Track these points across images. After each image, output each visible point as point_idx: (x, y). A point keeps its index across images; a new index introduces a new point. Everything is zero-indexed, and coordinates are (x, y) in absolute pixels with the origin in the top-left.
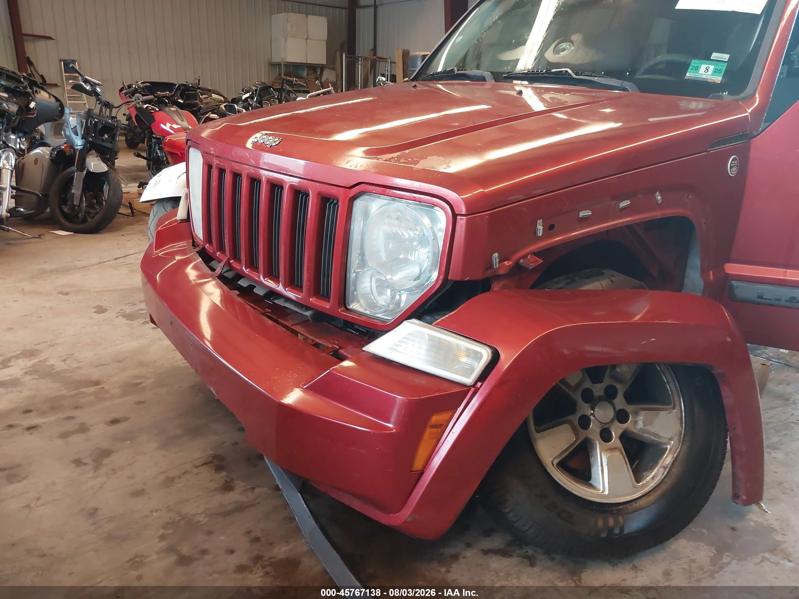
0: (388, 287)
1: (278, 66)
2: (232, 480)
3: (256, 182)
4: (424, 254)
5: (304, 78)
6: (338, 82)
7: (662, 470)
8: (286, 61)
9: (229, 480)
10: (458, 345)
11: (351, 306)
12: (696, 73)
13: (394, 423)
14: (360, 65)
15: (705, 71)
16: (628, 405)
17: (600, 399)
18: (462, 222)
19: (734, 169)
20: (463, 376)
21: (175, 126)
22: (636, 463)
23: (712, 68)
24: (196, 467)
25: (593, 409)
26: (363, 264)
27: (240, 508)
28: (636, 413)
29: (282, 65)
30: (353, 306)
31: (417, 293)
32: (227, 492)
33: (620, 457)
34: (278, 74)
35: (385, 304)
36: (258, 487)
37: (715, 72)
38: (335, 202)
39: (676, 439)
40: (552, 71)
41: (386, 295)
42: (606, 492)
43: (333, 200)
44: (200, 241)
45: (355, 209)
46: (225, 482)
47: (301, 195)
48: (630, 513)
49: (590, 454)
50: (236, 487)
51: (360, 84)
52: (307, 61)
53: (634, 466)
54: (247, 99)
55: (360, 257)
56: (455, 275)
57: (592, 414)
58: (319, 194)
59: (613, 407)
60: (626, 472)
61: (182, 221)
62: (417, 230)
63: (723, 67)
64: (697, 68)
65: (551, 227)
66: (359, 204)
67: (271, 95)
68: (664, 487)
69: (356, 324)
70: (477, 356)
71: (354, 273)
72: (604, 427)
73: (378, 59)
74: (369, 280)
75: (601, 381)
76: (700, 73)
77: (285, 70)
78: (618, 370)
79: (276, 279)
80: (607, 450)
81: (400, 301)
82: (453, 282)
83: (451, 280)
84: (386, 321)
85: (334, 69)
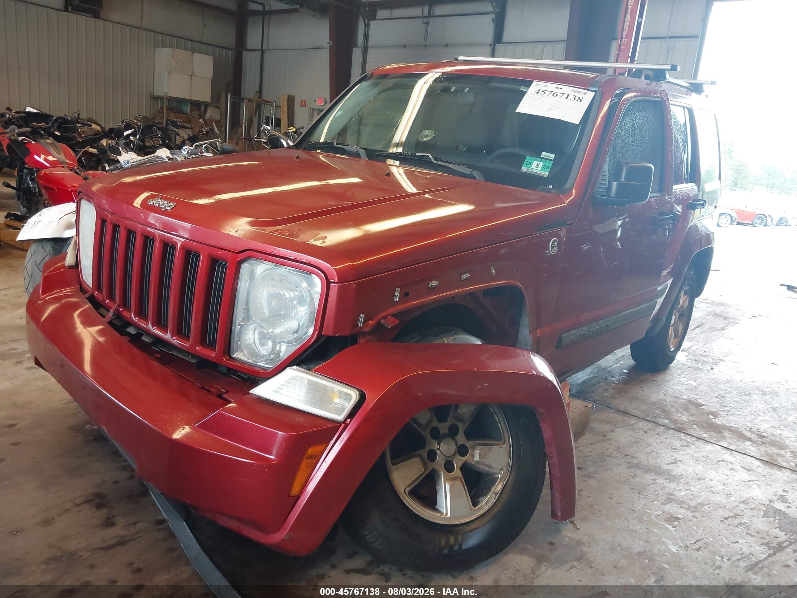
0: (269, 339)
1: (160, 99)
2: (113, 516)
3: (149, 240)
4: (302, 311)
5: (187, 114)
6: (222, 120)
7: (494, 495)
8: (169, 95)
9: (110, 516)
10: (332, 388)
11: (235, 355)
12: (529, 167)
13: (275, 455)
14: (245, 107)
15: (536, 167)
16: (467, 441)
17: (444, 436)
18: (334, 288)
19: (554, 249)
20: (336, 414)
21: (50, 158)
22: (474, 490)
23: (541, 164)
24: (77, 505)
25: (439, 444)
26: (247, 318)
27: (122, 542)
28: (473, 448)
29: (165, 100)
30: (237, 355)
31: (295, 345)
32: (108, 528)
33: (460, 486)
34: (160, 108)
35: (267, 354)
36: (139, 522)
37: (543, 168)
38: (224, 263)
39: (505, 469)
40: (416, 154)
41: (267, 346)
42: (449, 515)
43: (222, 262)
44: (88, 288)
45: (242, 271)
46: (106, 519)
47: (191, 256)
48: (468, 532)
49: (437, 483)
50: (118, 523)
51: (244, 124)
52: (191, 97)
53: (473, 493)
54: (129, 135)
55: (245, 312)
56: (328, 331)
57: (438, 449)
58: (209, 256)
59: (455, 442)
60: (465, 498)
61: (70, 267)
62: (297, 291)
63: (550, 164)
64: (530, 164)
65: (407, 294)
66: (245, 268)
67: (154, 133)
68: (496, 510)
69: (239, 371)
70: (348, 397)
71: (239, 325)
72: (448, 460)
73: (263, 102)
74: (252, 332)
75: (446, 421)
76: (532, 167)
77: (167, 105)
78: (459, 411)
79: (164, 328)
80: (449, 479)
81: (280, 352)
82: (326, 337)
83: (325, 336)
84: (266, 368)
85: (218, 107)
